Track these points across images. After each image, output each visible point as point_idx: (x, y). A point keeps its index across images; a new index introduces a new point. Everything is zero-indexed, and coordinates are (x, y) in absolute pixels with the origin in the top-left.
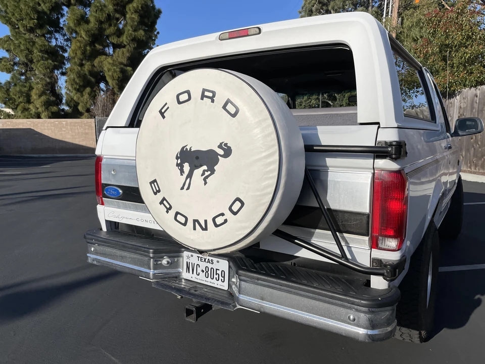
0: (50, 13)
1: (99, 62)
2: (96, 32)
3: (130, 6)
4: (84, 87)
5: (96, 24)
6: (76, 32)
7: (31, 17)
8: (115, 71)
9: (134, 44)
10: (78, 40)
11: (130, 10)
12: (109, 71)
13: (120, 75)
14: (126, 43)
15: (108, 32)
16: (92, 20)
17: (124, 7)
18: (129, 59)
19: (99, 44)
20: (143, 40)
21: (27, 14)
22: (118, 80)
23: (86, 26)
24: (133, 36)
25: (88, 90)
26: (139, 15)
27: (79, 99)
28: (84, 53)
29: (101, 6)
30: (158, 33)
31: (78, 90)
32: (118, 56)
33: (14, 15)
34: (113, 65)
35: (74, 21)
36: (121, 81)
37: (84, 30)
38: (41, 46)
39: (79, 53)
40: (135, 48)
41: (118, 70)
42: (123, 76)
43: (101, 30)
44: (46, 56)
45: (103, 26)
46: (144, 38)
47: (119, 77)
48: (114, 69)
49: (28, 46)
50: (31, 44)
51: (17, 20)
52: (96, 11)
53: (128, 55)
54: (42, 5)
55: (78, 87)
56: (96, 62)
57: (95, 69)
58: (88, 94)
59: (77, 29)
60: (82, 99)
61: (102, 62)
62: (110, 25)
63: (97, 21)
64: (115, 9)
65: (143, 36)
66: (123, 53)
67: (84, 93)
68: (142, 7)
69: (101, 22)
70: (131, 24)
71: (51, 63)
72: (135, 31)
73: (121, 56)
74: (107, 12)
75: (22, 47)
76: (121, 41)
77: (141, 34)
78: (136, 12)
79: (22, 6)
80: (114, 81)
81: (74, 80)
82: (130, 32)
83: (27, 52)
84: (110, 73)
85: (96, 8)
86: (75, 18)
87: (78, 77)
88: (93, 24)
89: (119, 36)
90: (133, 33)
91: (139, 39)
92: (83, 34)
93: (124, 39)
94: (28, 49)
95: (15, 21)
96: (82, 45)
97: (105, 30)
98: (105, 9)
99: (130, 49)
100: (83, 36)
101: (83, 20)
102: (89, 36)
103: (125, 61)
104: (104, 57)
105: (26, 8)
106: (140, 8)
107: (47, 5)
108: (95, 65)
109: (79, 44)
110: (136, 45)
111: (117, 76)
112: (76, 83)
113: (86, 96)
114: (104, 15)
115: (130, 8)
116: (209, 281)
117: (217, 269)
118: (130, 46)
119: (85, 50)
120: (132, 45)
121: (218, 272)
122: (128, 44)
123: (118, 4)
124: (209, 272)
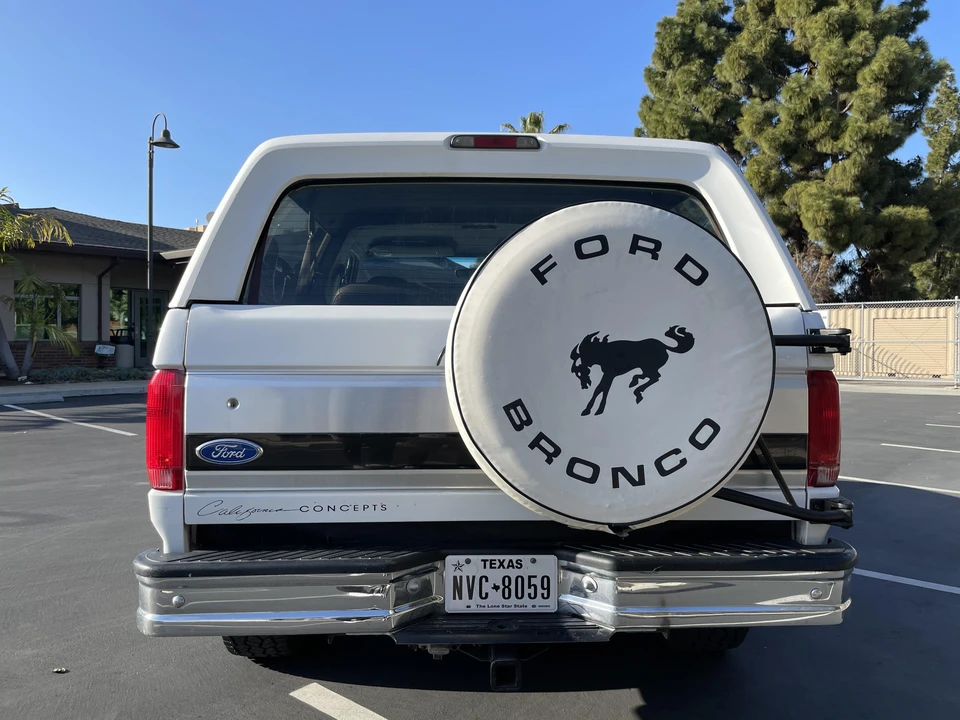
0: (715, 120)
1: (793, 195)
2: (791, 139)
3: (866, 70)
5: (789, 123)
6: (755, 146)
7: (679, 135)
8: (819, 209)
9: (867, 147)
10: (755, 160)
11: (865, 79)
12: (807, 211)
13: (831, 216)
14: (850, 150)
15: (813, 134)
16: (783, 116)
17: (853, 76)
18: (857, 179)
19: (797, 162)
20: (887, 135)
22: (825, 226)
23: (770, 130)
24: (865, 132)
26: (884, 86)
28: (764, 184)
29: (800, 87)
32: (835, 179)
34: (817, 196)
35: (751, 127)
36: (831, 227)
37: (767, 141)
39: (755, 183)
40: (870, 156)
41: (826, 205)
42: (837, 217)
43: (800, 132)
45: (803, 124)
46: (890, 132)
47: (827, 220)
48: (818, 205)
52: (790, 97)
53: (854, 171)
54: (701, 110)
56: (787, 197)
57: (786, 211)
59: (757, 140)
61: (798, 194)
62: (818, 120)
63: (792, 117)
64: (835, 86)
65: (888, 127)
66: (844, 170)
68: (890, 67)
69: (800, 118)
70: (862, 106)
72: (869, 119)
73: (839, 178)
74: (811, 95)
76: (840, 146)
77: (883, 124)
78: (877, 80)
79: (667, 119)
80: (818, 230)
82: (859, 124)
84: (810, 215)
85: (790, 93)
86: (755, 120)
88: (784, 126)
89: (836, 138)
90: (864, 125)
91: (877, 135)
92: (765, 146)
93: (847, 141)
96: (762, 167)
97: (807, 131)
98: (806, 91)
99: (858, 159)
100: (766, 151)
101: (769, 118)
102: (775, 148)
103: (847, 185)
104: (804, 183)
105: (672, 121)
106: (886, 70)
107: (708, 108)
108: (787, 201)
109: (756, 167)
110: (871, 149)
111: (823, 219)
114: (806, 103)
115: (864, 76)
116: (513, 605)
117: (530, 577)
118: (859, 153)
119: (768, 177)
120: (864, 151)
121: (533, 581)
122: (856, 150)
123: (840, 74)
124: (513, 587)
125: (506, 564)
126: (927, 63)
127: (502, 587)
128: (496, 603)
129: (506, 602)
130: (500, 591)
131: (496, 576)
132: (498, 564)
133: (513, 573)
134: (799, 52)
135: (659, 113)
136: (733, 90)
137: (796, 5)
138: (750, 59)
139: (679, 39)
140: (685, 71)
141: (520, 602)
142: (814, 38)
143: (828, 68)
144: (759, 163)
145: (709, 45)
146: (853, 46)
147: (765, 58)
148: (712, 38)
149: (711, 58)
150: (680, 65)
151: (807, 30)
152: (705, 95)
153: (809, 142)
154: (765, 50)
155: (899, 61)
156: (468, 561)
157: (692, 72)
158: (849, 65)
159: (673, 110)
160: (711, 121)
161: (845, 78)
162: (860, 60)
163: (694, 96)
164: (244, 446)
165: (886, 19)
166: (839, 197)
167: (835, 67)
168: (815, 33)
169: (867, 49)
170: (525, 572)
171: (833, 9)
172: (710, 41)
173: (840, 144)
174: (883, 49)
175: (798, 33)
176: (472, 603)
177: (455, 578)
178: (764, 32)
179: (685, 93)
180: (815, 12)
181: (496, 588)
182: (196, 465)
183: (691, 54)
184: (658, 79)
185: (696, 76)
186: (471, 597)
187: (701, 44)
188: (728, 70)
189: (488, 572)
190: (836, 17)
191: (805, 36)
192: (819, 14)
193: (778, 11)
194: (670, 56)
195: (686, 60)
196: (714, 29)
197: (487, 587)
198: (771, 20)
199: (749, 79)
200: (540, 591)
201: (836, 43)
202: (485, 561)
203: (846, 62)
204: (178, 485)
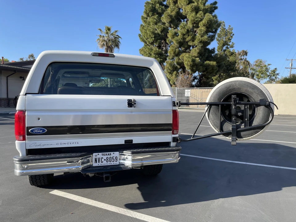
0: (161, 33)
2: (182, 40)
3: (201, 22)
4: (174, 71)
6: (172, 42)
9: (201, 44)
11: (201, 25)
12: (186, 61)
13: (192, 63)
14: (197, 45)
15: (187, 39)
16: (180, 34)
17: (198, 24)
18: (199, 53)
19: (183, 47)
20: (206, 41)
21: (150, 36)
22: (190, 66)
23: (176, 38)
24: (201, 40)
25: (175, 72)
26: (206, 27)
27: (170, 78)
28: (174, 53)
29: (184, 26)
30: (233, 35)
31: (170, 73)
33: (144, 37)
34: (188, 57)
35: (171, 36)
36: (192, 66)
37: (175, 41)
38: (155, 51)
39: (172, 53)
40: (202, 47)
41: (190, 60)
42: (193, 63)
43: (184, 39)
44: (157, 56)
45: (185, 37)
46: (207, 40)
47: (191, 64)
48: (188, 60)
49: (149, 52)
50: (151, 50)
51: (146, 39)
52: (181, 29)
53: (198, 51)
54: (157, 30)
55: (170, 71)
56: (180, 57)
57: (180, 61)
58: (175, 75)
59: (173, 40)
60: (172, 77)
61: (183, 57)
62: (189, 36)
63: (182, 34)
64: (193, 26)
65: (206, 39)
66: (195, 50)
67: (173, 74)
68: (207, 22)
69: (184, 35)
70: (200, 33)
71: (159, 60)
72: (202, 37)
73: (194, 52)
74: (187, 28)
75: (147, 53)
78: (204, 25)
79: (148, 32)
80: (188, 67)
81: (168, 68)
82: (199, 38)
83: (149, 55)
84: (186, 63)
85: (181, 27)
86: (172, 34)
87: (170, 66)
88: (180, 37)
89: (193, 41)
90: (200, 38)
91: (204, 41)
92: (175, 42)
93: (196, 42)
94: (149, 53)
95: (145, 40)
97: (186, 39)
98: (186, 27)
99: (199, 47)
100: (175, 43)
101: (176, 34)
102: (177, 43)
103: (196, 55)
104: (185, 53)
106: (206, 23)
108: (180, 58)
109: (172, 48)
111: (190, 64)
112: (169, 69)
113: (174, 76)
114: (185, 31)
115: (201, 24)
116: (109, 164)
117: (113, 157)
118: (199, 46)
119: (175, 51)
120: (200, 45)
121: (113, 158)
122: (198, 45)
123: (195, 23)
124: (109, 160)
125: (107, 155)
126: (217, 22)
127: (106, 160)
128: (105, 163)
129: (107, 163)
130: (106, 161)
131: (105, 157)
132: (105, 155)
133: (109, 156)
134: (184, 16)
135: (145, 30)
136: (166, 25)
137: (183, 2)
138: (171, 16)
139: (151, 8)
140: (153, 18)
141: (111, 163)
142: (188, 12)
143: (191, 21)
144: (173, 47)
145: (160, 11)
146: (198, 15)
147: (175, 16)
148: (160, 9)
149: (160, 15)
150: (151, 16)
151: (186, 9)
152: (158, 26)
153: (186, 42)
154: (175, 14)
155: (210, 21)
156: (98, 154)
157: (155, 18)
158: (197, 21)
159: (149, 29)
160: (160, 33)
161: (196, 24)
162: (200, 19)
163: (155, 26)
164: (42, 129)
165: (207, 8)
166: (194, 58)
167: (193, 21)
168: (188, 11)
169: (202, 17)
170: (111, 156)
171: (193, 4)
172: (160, 10)
173: (194, 43)
174: (206, 17)
175: (184, 10)
176: (99, 164)
177: (95, 158)
178: (175, 9)
179: (153, 24)
180: (188, 4)
181: (105, 160)
182: (29, 134)
183: (154, 13)
184: (145, 19)
185: (156, 20)
186: (99, 163)
187: (157, 10)
188: (165, 19)
189: (103, 156)
190: (194, 6)
191: (185, 11)
192: (189, 5)
193: (178, 3)
194: (149, 13)
195: (153, 15)
196: (161, 6)
197: (103, 160)
198: (176, 5)
199: (171, 22)
200: (115, 160)
201: (194, 14)
202: (102, 154)
203: (196, 20)
204: (24, 139)
